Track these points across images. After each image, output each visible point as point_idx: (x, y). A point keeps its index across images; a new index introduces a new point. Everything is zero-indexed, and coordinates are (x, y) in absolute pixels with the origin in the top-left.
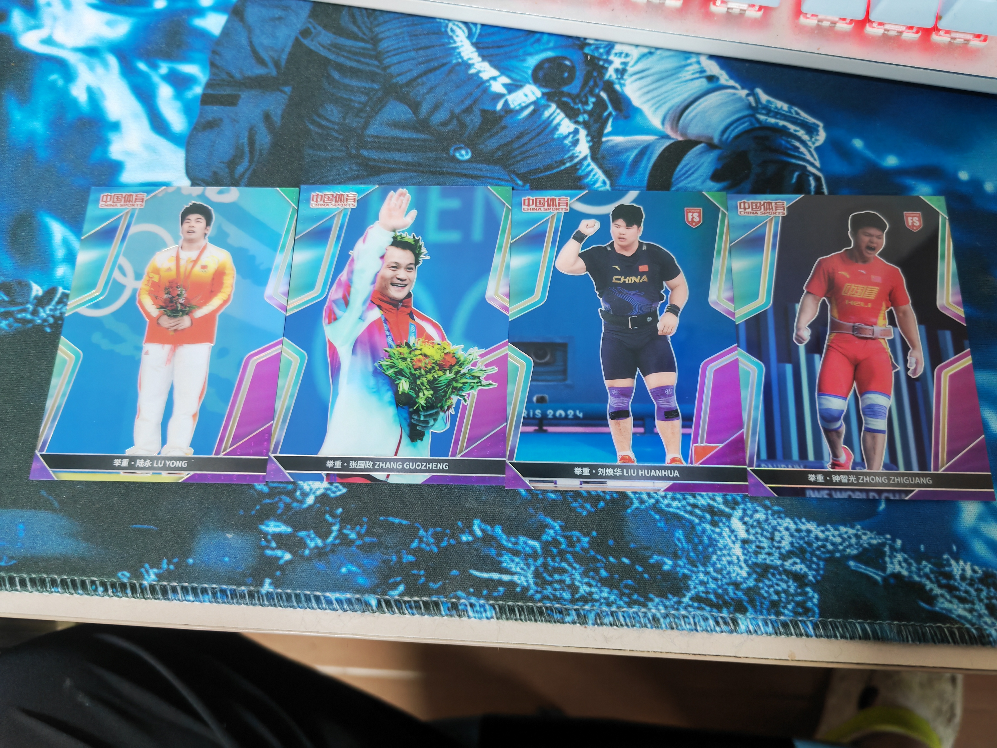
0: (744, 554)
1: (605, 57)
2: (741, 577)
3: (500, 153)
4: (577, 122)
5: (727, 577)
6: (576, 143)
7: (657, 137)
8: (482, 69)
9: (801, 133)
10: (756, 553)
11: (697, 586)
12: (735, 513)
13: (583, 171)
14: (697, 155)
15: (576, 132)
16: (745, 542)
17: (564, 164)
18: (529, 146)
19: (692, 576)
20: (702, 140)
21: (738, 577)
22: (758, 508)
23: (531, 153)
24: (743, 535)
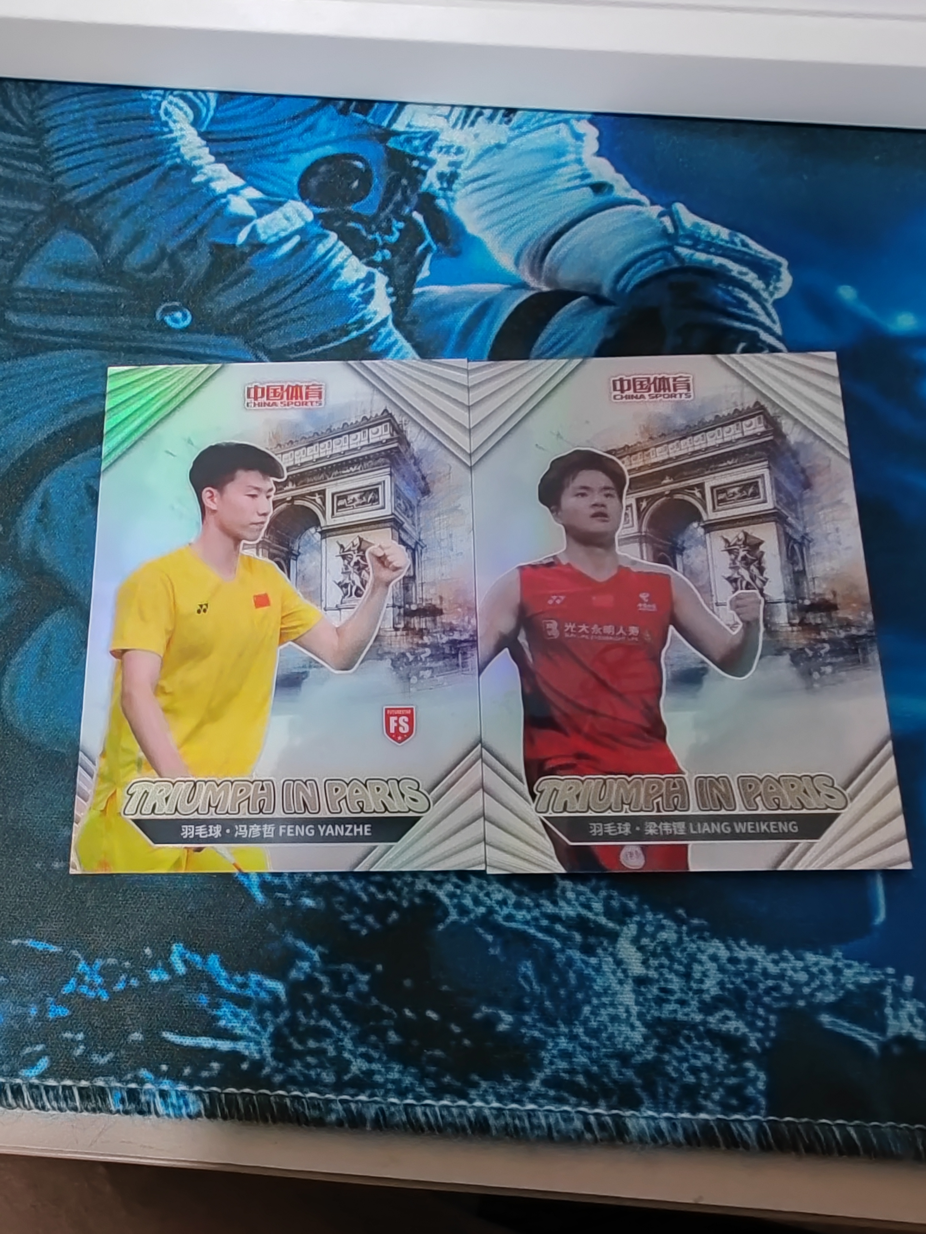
0: (637, 1003)
1: (422, 154)
2: (633, 1044)
3: (238, 317)
4: (371, 264)
5: (608, 1043)
6: (368, 297)
7: (509, 286)
8: (216, 175)
9: (751, 278)
10: (660, 1001)
11: (555, 1060)
12: (625, 928)
13: (378, 345)
14: (573, 316)
15: (370, 279)
16: (641, 982)
17: (348, 333)
18: (289, 304)
19: (545, 1043)
20: (583, 290)
21: (628, 1043)
22: (665, 922)
23: (293, 315)
24: (637, 969)
